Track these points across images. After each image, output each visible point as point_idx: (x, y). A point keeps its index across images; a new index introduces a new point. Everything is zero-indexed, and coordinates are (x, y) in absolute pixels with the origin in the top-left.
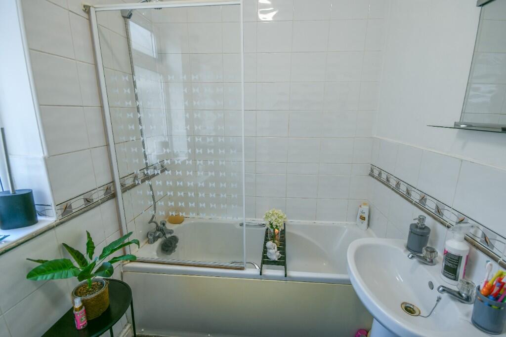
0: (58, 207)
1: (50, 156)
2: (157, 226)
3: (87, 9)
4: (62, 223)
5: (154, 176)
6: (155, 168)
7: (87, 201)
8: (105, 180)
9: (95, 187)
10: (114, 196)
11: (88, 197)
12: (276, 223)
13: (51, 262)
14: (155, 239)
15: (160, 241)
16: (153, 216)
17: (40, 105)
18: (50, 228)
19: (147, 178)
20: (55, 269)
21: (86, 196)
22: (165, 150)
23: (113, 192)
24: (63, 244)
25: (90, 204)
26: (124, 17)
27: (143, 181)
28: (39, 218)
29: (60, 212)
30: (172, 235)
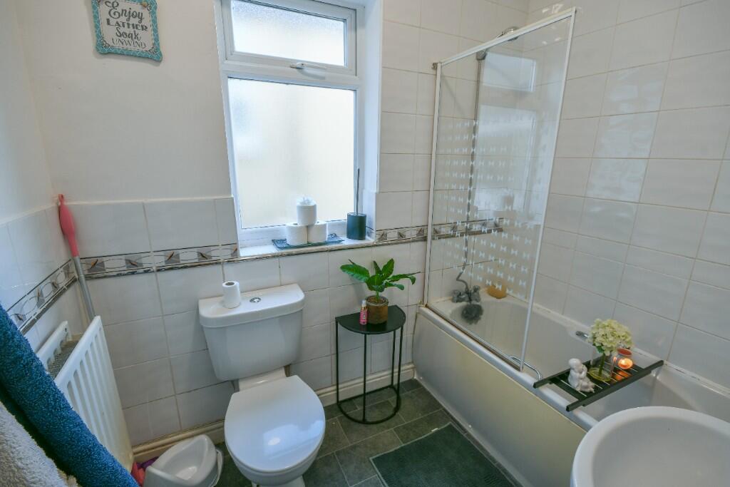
0: (378, 232)
1: (380, 192)
2: (467, 288)
3: (435, 66)
4: (376, 246)
5: (480, 233)
6: (484, 225)
7: (401, 235)
8: (419, 221)
9: (408, 226)
10: (425, 239)
11: (401, 232)
12: (602, 339)
13: (356, 266)
14: (459, 300)
15: (464, 303)
16: (461, 274)
17: (381, 153)
18: (368, 246)
19: (468, 232)
20: (356, 272)
21: (401, 231)
22: (506, 207)
23: (425, 235)
24: (375, 262)
25: (401, 239)
26: (478, 60)
27: (462, 235)
28: (367, 237)
29: (378, 237)
30: (478, 303)
